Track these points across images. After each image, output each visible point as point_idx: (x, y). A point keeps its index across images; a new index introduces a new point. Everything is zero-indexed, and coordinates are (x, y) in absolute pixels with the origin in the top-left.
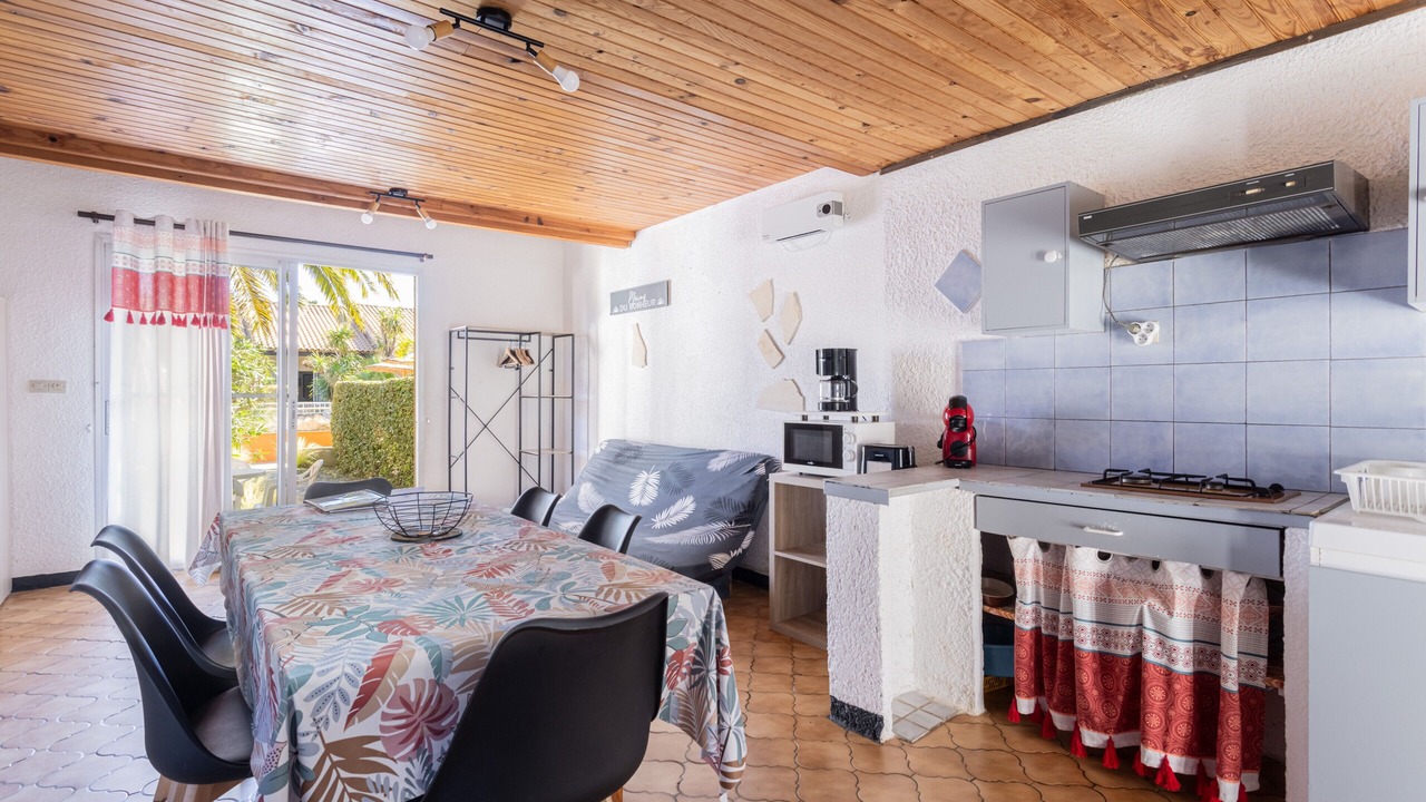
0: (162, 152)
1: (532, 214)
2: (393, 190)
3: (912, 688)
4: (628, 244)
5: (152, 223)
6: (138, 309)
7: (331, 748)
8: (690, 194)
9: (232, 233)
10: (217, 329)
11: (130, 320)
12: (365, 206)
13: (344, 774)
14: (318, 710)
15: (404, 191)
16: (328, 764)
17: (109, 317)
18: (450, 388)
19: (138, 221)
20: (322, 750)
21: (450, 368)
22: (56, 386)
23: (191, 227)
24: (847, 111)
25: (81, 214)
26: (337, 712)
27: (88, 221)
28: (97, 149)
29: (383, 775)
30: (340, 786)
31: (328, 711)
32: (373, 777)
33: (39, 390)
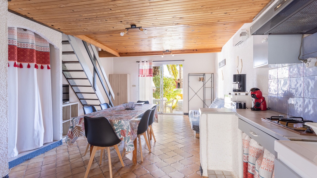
0: (136, 52)
1: (194, 49)
2: (166, 50)
3: (231, 171)
4: (220, 51)
5: (144, 62)
6: (142, 74)
7: (76, 126)
8: (220, 38)
9: (153, 61)
10: (151, 77)
11: (141, 76)
12: (162, 54)
13: (77, 130)
14: (76, 122)
15: (168, 50)
16: (76, 128)
17: (139, 76)
18: (189, 86)
19: (142, 62)
20: (75, 126)
21: (189, 82)
22: (135, 86)
23: (148, 62)
24: (213, 13)
25: (137, 62)
26: (78, 123)
27: (138, 63)
28: (130, 54)
29: (82, 132)
30: (77, 131)
31: (77, 122)
32: (81, 132)
33: (133, 86)
